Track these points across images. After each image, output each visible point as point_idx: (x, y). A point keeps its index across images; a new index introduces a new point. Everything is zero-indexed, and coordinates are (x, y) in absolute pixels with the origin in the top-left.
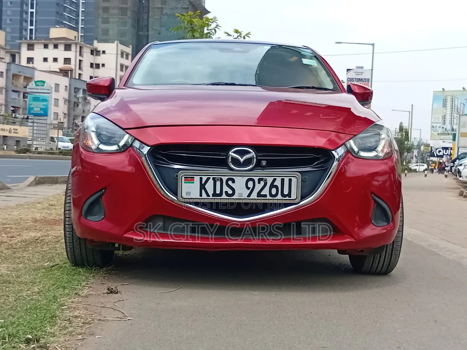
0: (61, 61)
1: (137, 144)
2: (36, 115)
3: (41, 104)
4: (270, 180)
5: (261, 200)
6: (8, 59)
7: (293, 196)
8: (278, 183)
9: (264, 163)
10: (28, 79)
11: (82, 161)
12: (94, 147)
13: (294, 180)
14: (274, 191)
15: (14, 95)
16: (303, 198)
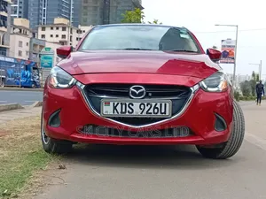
0: (60, 36)
1: (79, 84)
2: (45, 67)
3: (49, 61)
4: (153, 104)
5: (148, 116)
6: (31, 36)
7: (167, 114)
8: (158, 106)
9: (150, 94)
10: (42, 47)
11: (49, 93)
12: (55, 85)
13: (168, 104)
14: (156, 110)
15: (34, 56)
16: (173, 115)
